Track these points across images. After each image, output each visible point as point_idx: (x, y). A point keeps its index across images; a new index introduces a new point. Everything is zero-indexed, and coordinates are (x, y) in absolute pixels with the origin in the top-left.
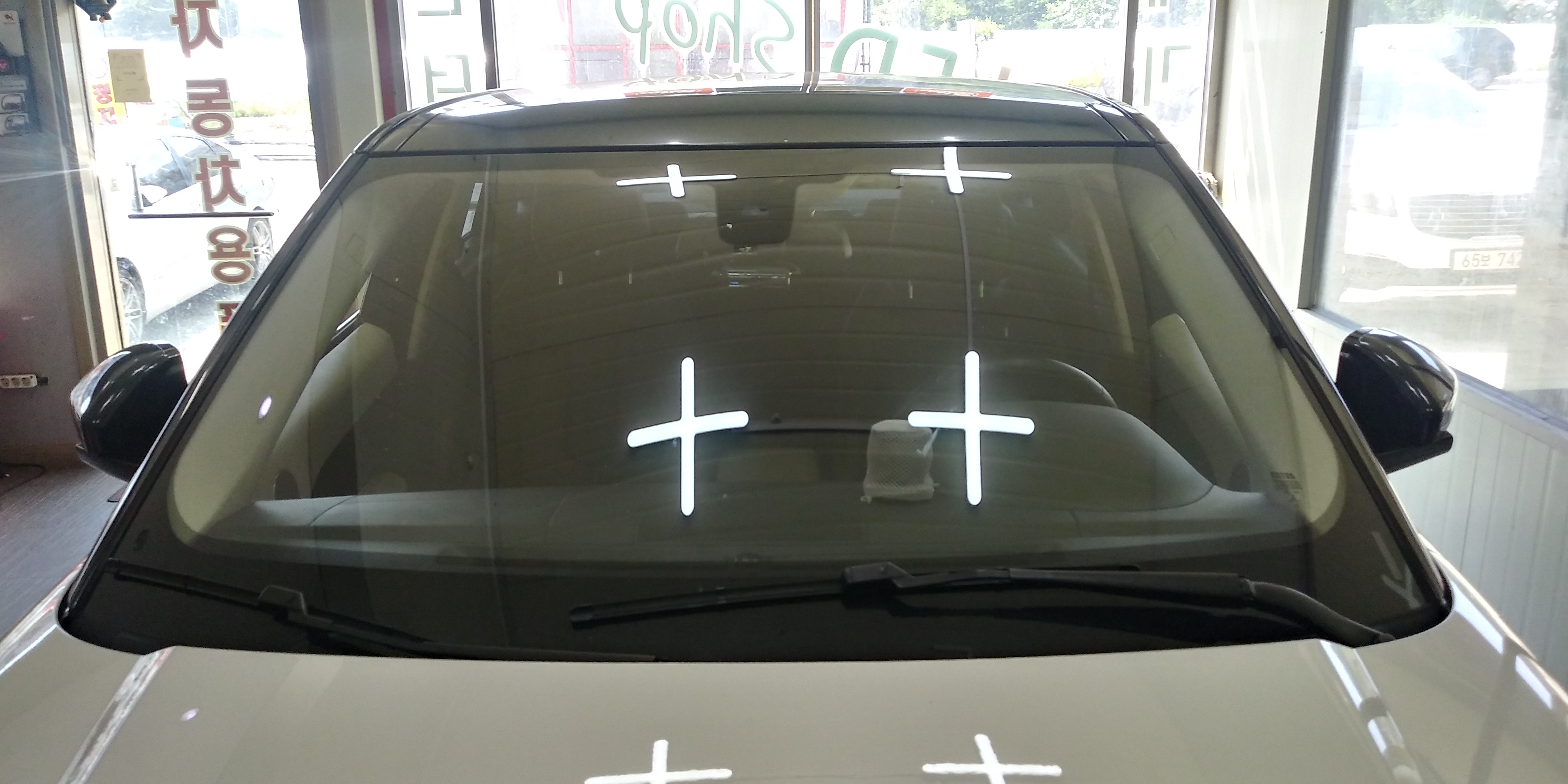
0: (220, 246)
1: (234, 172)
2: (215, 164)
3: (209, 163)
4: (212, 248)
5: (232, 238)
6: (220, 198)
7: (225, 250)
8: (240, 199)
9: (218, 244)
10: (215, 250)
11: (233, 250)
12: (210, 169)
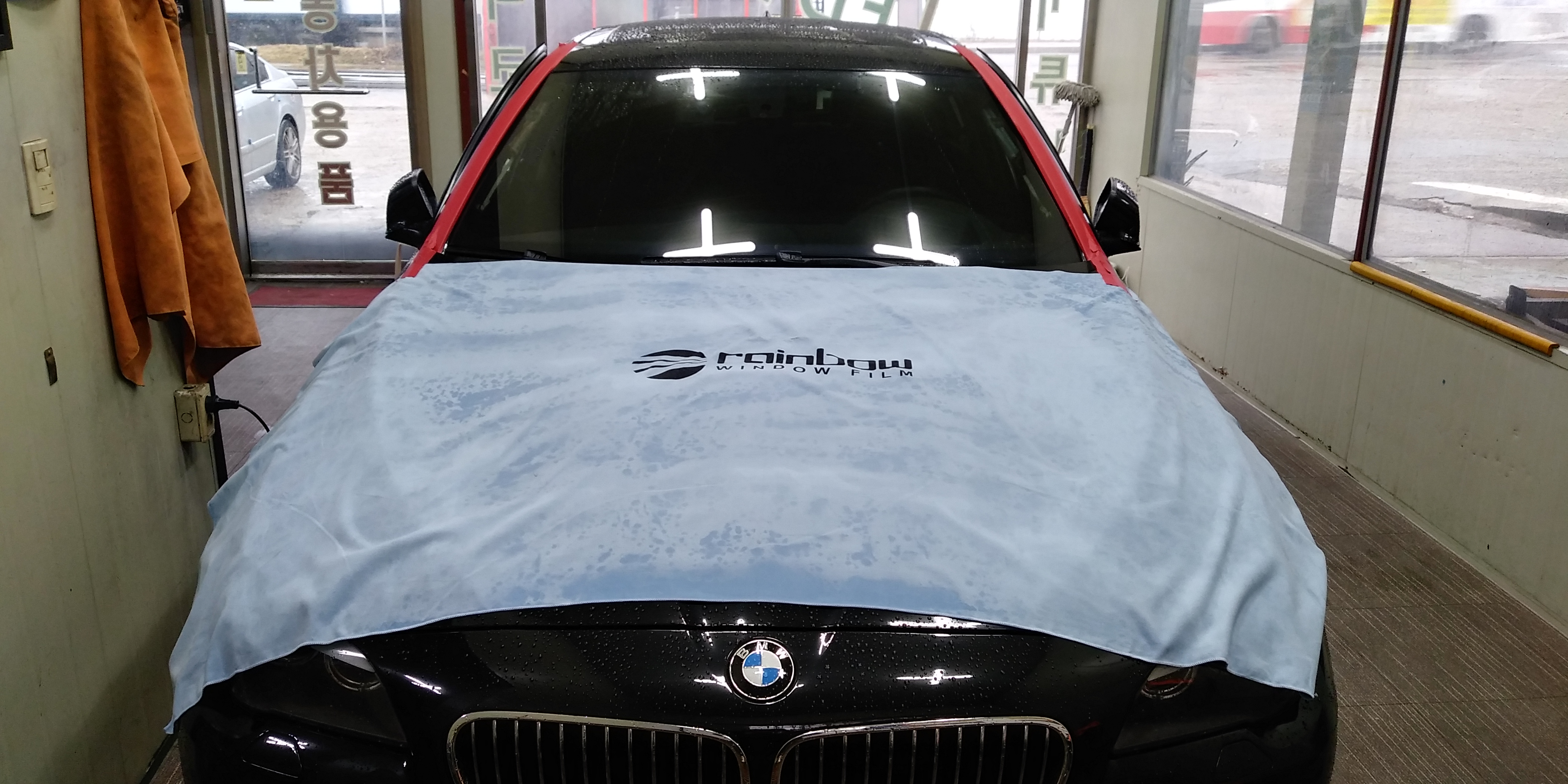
0: (322, 117)
1: (335, 58)
2: (321, 52)
3: (316, 52)
4: (316, 119)
5: (333, 111)
6: (324, 79)
7: (326, 121)
8: (339, 81)
9: (321, 116)
10: (318, 121)
11: (332, 121)
12: (318, 57)
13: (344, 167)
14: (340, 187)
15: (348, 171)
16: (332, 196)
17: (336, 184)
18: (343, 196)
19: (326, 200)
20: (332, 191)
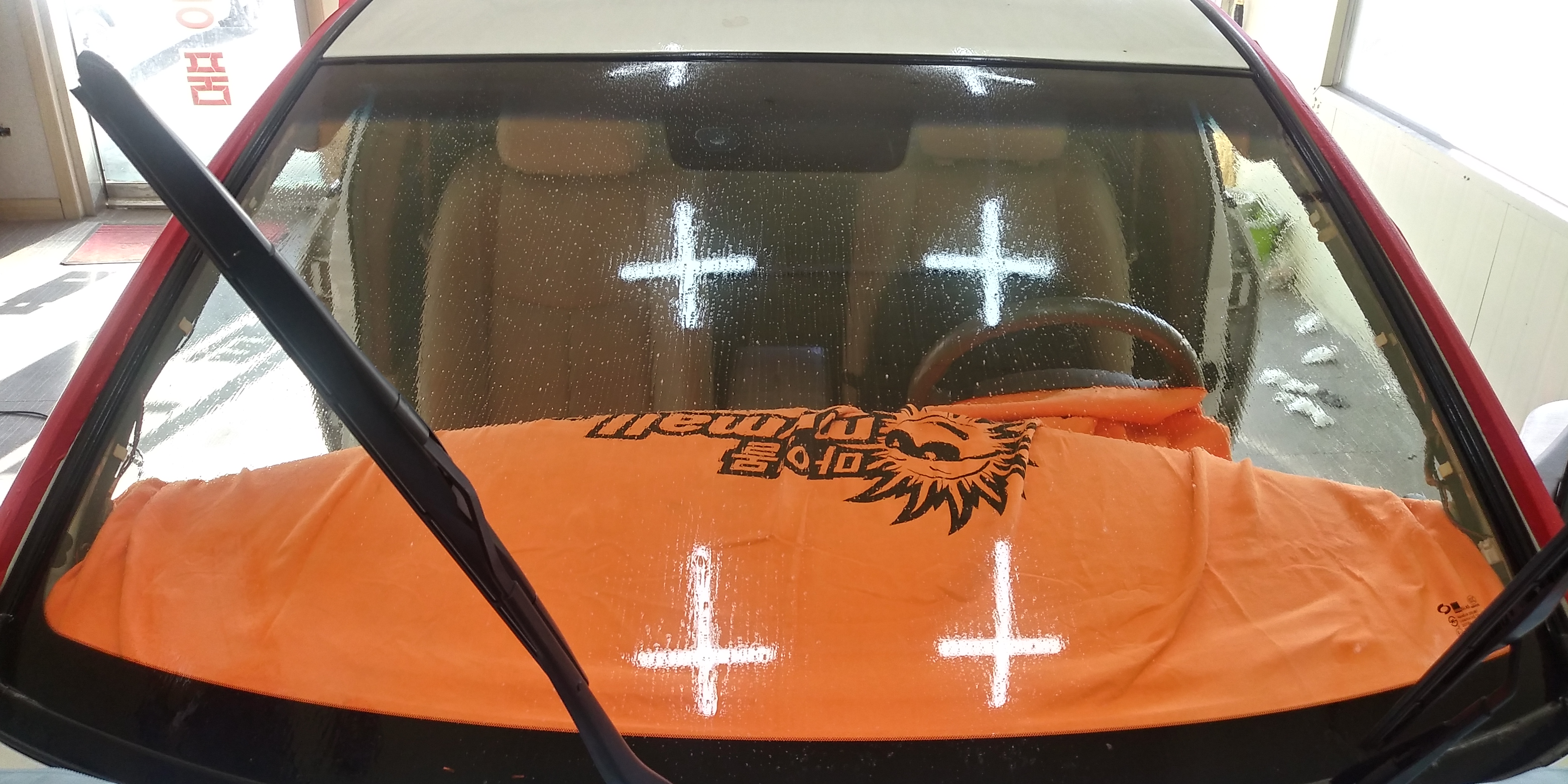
13: (215, 57)
14: (214, 84)
15: (221, 63)
16: (203, 95)
17: (208, 80)
18: (219, 95)
19: (196, 101)
20: (202, 88)
